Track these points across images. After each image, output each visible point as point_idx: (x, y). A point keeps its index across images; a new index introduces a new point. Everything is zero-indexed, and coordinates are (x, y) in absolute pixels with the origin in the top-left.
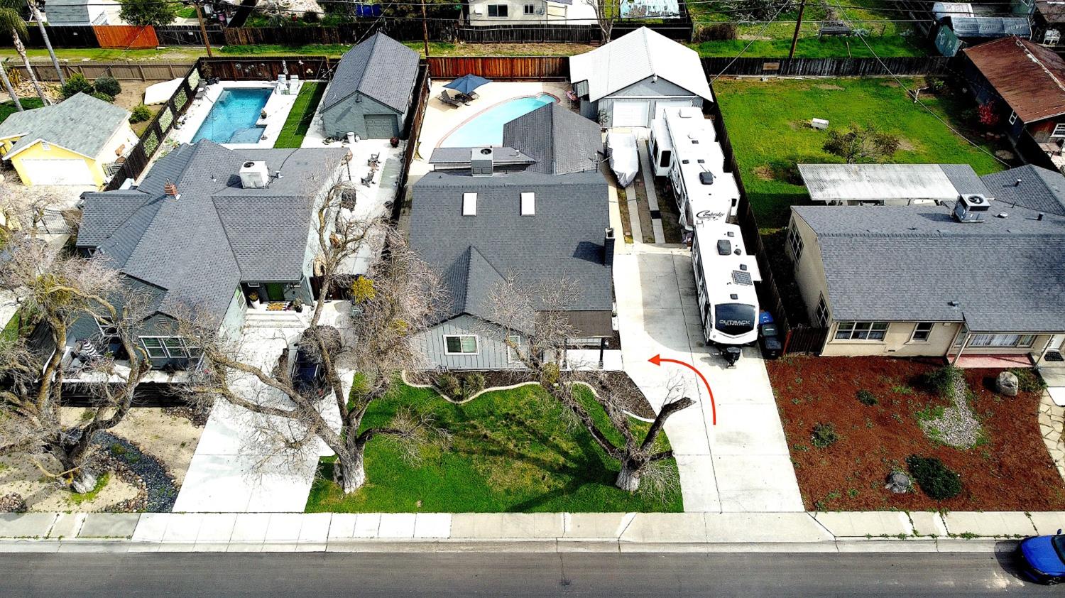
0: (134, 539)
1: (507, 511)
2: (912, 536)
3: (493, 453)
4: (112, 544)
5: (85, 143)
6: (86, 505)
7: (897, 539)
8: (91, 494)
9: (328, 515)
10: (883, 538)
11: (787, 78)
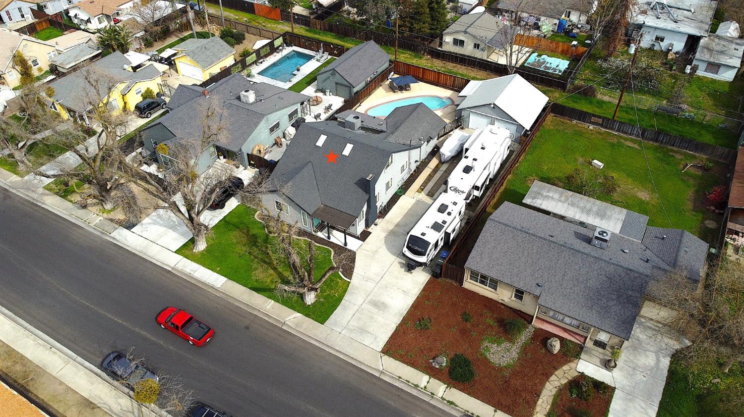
0: (111, 235)
1: (249, 288)
2: (422, 388)
3: (265, 262)
4: (104, 233)
5: (205, 61)
6: (105, 215)
7: (413, 386)
8: (109, 211)
9: (181, 257)
10: (406, 382)
11: (607, 131)
